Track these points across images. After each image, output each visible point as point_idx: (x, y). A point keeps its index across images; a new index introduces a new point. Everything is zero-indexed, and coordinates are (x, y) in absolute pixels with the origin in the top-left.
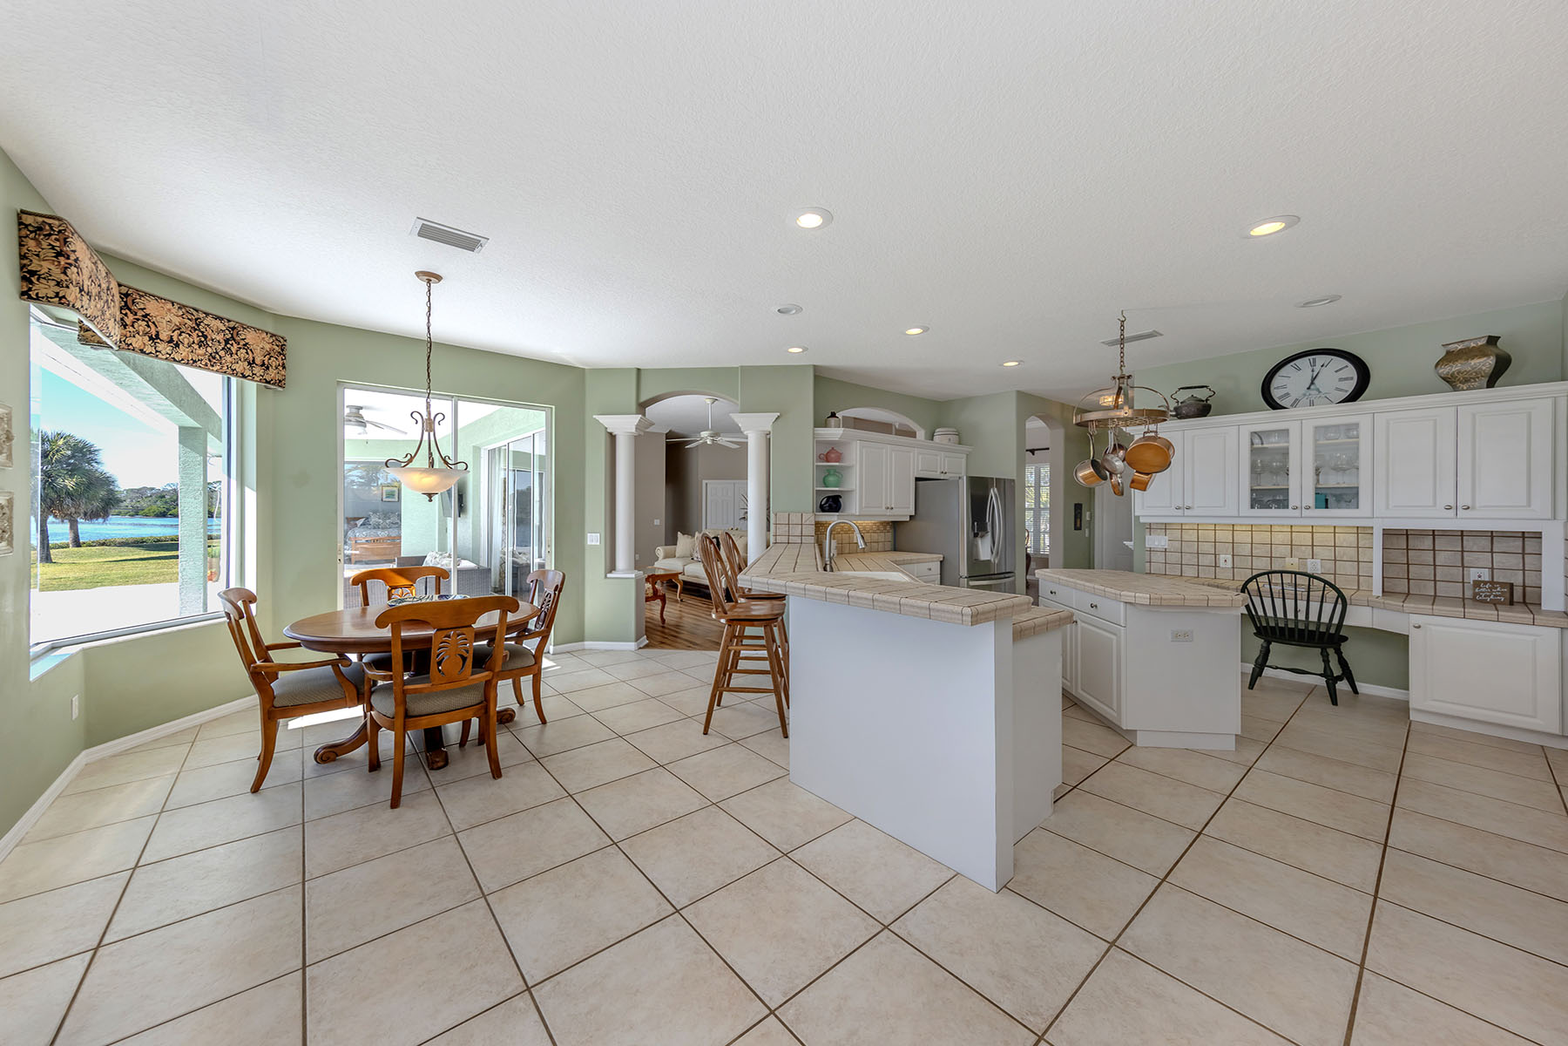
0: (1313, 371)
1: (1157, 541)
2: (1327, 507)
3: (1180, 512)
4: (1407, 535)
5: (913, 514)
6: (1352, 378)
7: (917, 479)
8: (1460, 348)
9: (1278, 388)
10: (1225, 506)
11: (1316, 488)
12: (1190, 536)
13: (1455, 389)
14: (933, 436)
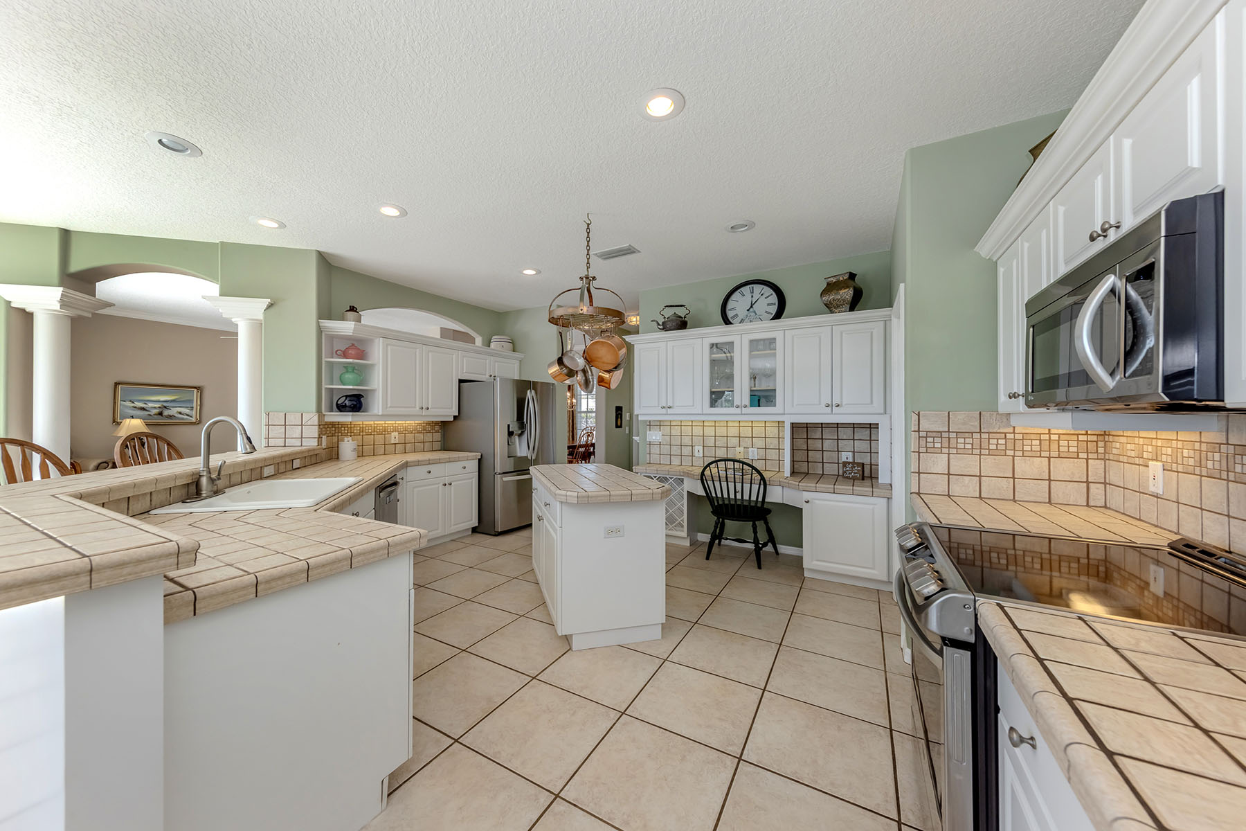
0: (752, 297)
1: (654, 436)
2: (759, 406)
3: (664, 411)
4: (822, 427)
5: (457, 414)
6: (775, 304)
7: (461, 381)
8: (834, 281)
9: (730, 310)
10: (693, 406)
11: (751, 391)
12: (676, 431)
13: (832, 312)
14: (490, 342)
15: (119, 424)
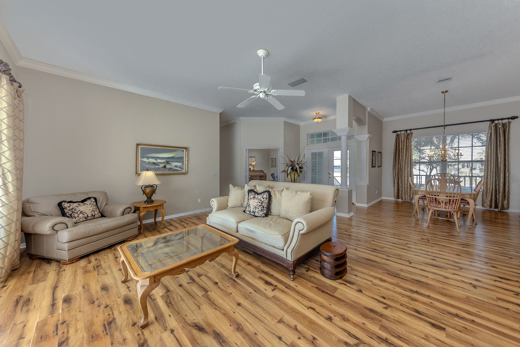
15: (139, 175)
